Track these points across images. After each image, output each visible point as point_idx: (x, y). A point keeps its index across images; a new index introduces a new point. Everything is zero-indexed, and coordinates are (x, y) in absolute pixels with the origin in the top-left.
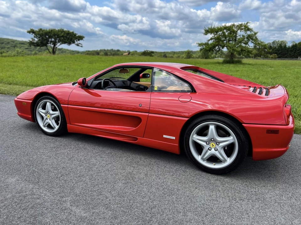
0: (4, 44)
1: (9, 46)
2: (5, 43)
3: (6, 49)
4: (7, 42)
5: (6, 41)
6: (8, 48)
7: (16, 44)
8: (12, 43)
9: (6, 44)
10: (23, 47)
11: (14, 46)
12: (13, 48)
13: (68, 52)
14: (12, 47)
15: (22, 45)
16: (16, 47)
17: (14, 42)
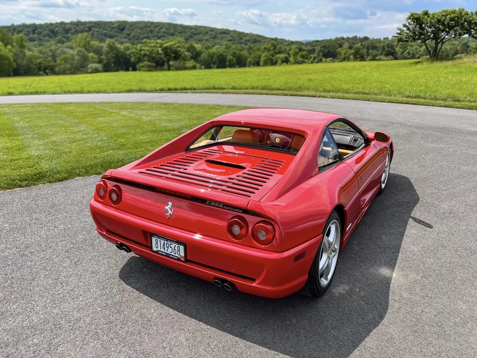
0: (201, 35)
1: (207, 38)
2: (203, 32)
3: (204, 42)
4: (205, 31)
5: (203, 30)
6: (207, 40)
7: (216, 33)
8: (211, 33)
9: (204, 34)
10: (225, 38)
11: (213, 37)
12: (213, 40)
13: (285, 43)
14: (211, 39)
15: (224, 36)
16: (216, 39)
17: (213, 31)
